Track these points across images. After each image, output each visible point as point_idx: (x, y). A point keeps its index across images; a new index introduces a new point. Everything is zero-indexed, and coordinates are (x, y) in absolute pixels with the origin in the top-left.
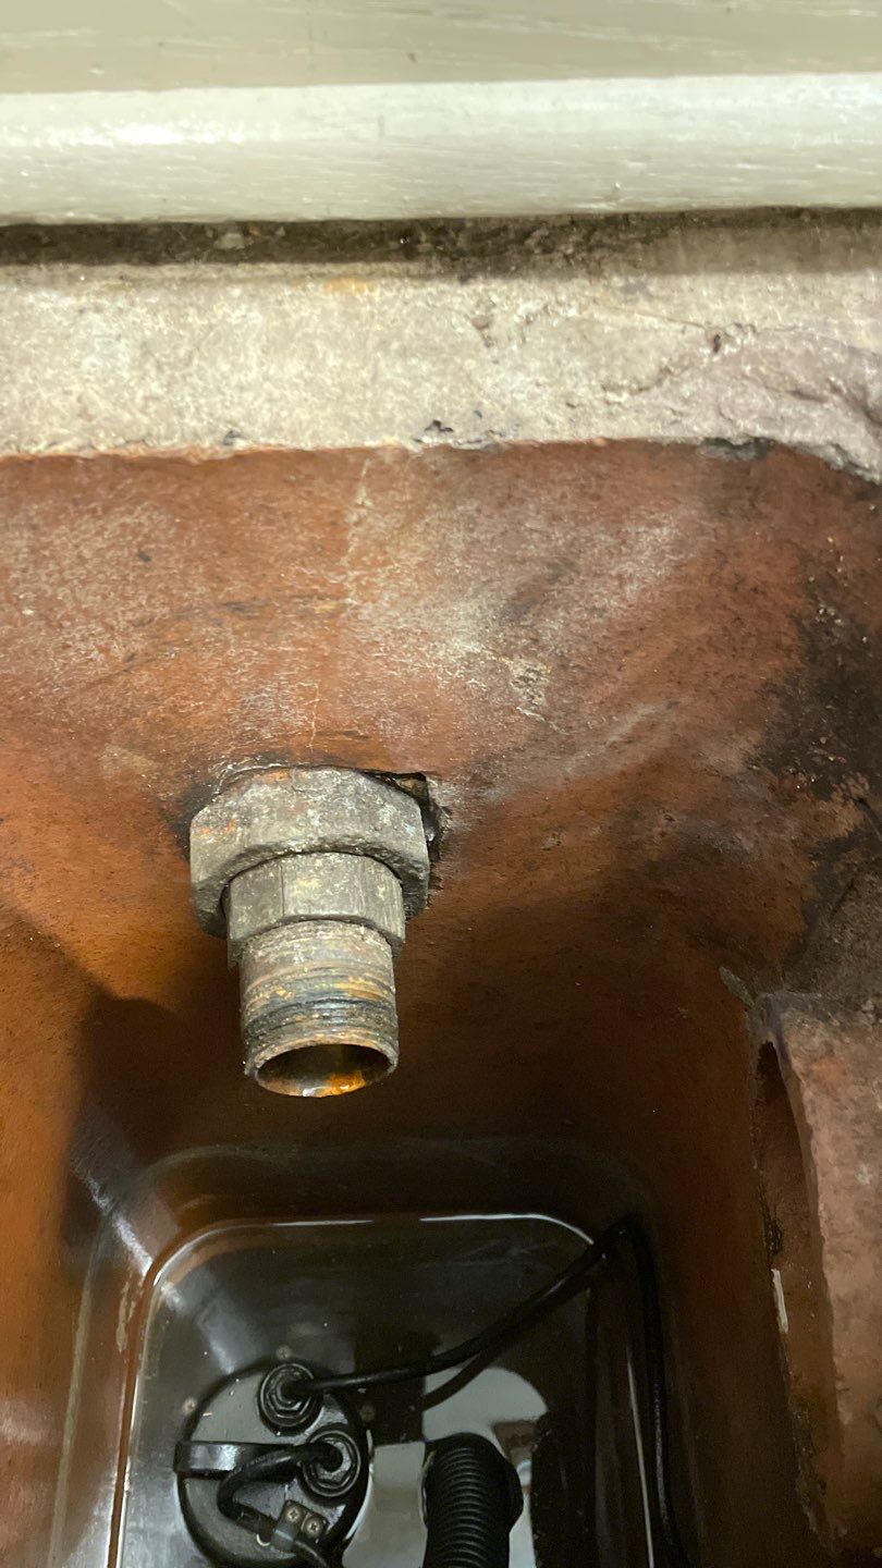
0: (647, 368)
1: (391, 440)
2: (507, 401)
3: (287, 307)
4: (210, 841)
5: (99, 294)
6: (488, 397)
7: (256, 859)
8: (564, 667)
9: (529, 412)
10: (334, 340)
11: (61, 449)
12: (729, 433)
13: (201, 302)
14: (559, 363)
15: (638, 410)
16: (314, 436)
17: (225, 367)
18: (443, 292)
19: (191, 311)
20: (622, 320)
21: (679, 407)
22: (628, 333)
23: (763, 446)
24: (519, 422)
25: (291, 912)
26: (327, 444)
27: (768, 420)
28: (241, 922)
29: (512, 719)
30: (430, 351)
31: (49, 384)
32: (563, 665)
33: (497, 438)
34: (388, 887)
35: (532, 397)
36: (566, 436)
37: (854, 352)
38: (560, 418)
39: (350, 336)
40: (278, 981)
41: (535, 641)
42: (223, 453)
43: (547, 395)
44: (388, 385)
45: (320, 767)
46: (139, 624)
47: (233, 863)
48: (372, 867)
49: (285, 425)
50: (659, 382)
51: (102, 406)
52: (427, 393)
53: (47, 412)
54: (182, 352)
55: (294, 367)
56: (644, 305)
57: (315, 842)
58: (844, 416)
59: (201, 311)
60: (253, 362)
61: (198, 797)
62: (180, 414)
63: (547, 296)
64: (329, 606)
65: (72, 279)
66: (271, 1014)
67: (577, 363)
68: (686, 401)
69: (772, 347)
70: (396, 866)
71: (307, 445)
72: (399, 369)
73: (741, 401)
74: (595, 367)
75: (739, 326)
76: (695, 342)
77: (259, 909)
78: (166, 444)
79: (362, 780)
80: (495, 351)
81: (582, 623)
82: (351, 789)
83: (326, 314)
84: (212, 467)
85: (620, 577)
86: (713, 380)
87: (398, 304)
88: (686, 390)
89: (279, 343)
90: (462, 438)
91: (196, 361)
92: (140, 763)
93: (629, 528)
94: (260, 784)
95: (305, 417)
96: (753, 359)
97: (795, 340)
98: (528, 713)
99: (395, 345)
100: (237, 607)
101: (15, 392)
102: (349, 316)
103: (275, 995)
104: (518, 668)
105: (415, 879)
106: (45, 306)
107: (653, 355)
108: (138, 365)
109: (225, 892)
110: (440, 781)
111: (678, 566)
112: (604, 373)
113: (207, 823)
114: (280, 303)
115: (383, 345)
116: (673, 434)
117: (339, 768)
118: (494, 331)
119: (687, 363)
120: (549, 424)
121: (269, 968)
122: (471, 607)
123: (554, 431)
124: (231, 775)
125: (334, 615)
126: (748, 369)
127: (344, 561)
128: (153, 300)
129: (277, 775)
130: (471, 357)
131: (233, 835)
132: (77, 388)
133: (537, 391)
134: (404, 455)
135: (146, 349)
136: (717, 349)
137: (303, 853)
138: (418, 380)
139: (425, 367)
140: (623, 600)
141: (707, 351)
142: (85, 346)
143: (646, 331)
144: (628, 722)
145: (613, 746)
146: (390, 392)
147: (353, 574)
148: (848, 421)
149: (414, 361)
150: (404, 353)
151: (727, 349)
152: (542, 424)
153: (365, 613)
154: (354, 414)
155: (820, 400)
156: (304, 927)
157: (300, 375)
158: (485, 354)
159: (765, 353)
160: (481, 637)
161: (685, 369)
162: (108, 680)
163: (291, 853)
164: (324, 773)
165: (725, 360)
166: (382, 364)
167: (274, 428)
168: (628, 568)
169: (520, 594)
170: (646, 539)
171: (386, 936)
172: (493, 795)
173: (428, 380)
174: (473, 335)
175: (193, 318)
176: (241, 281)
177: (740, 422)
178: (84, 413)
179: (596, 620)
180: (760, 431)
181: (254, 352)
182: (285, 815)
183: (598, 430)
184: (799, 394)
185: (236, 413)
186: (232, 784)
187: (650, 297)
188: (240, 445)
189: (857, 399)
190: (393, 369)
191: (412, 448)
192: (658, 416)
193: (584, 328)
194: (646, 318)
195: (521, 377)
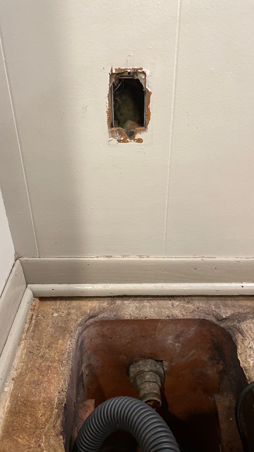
0: (191, 311)
1: (164, 318)
2: (176, 314)
4: (133, 370)
5: (131, 301)
6: (174, 313)
7: (140, 372)
8: (182, 345)
9: (178, 315)
10: (157, 307)
11: (128, 319)
12: (200, 318)
14: (181, 310)
15: (190, 315)
17: (145, 310)
18: (168, 301)
20: (187, 306)
21: (194, 315)
22: (188, 307)
23: (204, 320)
24: (177, 316)
25: (146, 380)
26: (156, 318)
27: (204, 317)
28: (139, 382)
29: (176, 352)
30: (167, 308)
31: (127, 311)
32: (182, 344)
33: (175, 318)
34: (158, 378)
35: (178, 314)
36: (182, 318)
37: (212, 311)
38: (181, 316)
39: (158, 306)
40: (145, 391)
41: (179, 341)
42: (145, 319)
43: (180, 313)
44: (163, 312)
45: (149, 359)
46: (130, 338)
47: (137, 373)
48: (156, 375)
50: (192, 312)
51: (132, 314)
52: (167, 313)
53: (126, 314)
54: (140, 308)
55: (152, 310)
56: (190, 304)
57: (149, 370)
58: (213, 317)
61: (131, 363)
62: (140, 315)
63: (179, 302)
64: (154, 336)
65: (128, 299)
66: (144, 395)
67: (183, 310)
69: (204, 309)
70: (159, 375)
71: (154, 319)
72: (164, 310)
73: (201, 315)
74: (185, 311)
75: (200, 307)
76: (195, 308)
77: (141, 380)
78: (139, 318)
79: (154, 361)
80: (174, 308)
81: (185, 339)
82: (153, 362)
83: (156, 304)
84: (144, 321)
85: (189, 333)
86: (198, 312)
87: (163, 303)
88: (195, 313)
89: (150, 307)
90: (171, 318)
91: (142, 309)
92: (125, 357)
93: (190, 328)
94: (141, 361)
95: (154, 315)
96: (202, 310)
97: (206, 309)
98: (178, 351)
99: (163, 308)
100: (143, 336)
101: (123, 312)
102: (158, 304)
103: (145, 393)
104: (177, 345)
105: (162, 377)
107: (191, 310)
108: (136, 309)
109: (135, 378)
110: (165, 361)
111: (196, 332)
112: (186, 311)
113: (132, 367)
114: (151, 303)
115: (162, 307)
116: (194, 318)
117: (152, 359)
118: (174, 306)
120: (180, 316)
121: (143, 389)
122: (171, 337)
124: (136, 360)
125: (154, 337)
127: (156, 331)
128: (137, 302)
129: (143, 360)
130: (171, 309)
131: (137, 369)
132: (129, 312)
134: (165, 319)
135: (136, 307)
136: (198, 309)
137: (147, 372)
138: (166, 311)
139: (167, 310)
140: (190, 336)
142: (130, 307)
143: (191, 307)
144: (191, 353)
145: (190, 357)
147: (157, 332)
150: (164, 308)
151: (199, 309)
152: (180, 317)
153: (158, 337)
154: (159, 315)
155: (210, 315)
156: (148, 383)
160: (172, 341)
161: (195, 311)
162: (124, 345)
163: (146, 372)
164: (149, 360)
167: (151, 317)
168: (190, 332)
169: (177, 335)
170: (192, 329)
171: (158, 385)
172: (173, 364)
174: (172, 307)
175: (141, 304)
176: (146, 300)
178: (130, 315)
179: (186, 339)
180: (203, 318)
181: (148, 308)
182: (144, 366)
183: (186, 317)
184: (207, 314)
185: (146, 315)
186: (137, 361)
187: (190, 303)
188: (147, 318)
189: (214, 315)
190: (163, 310)
191: (166, 319)
192: (192, 316)
193: (184, 306)
194: (190, 305)
195: (177, 311)
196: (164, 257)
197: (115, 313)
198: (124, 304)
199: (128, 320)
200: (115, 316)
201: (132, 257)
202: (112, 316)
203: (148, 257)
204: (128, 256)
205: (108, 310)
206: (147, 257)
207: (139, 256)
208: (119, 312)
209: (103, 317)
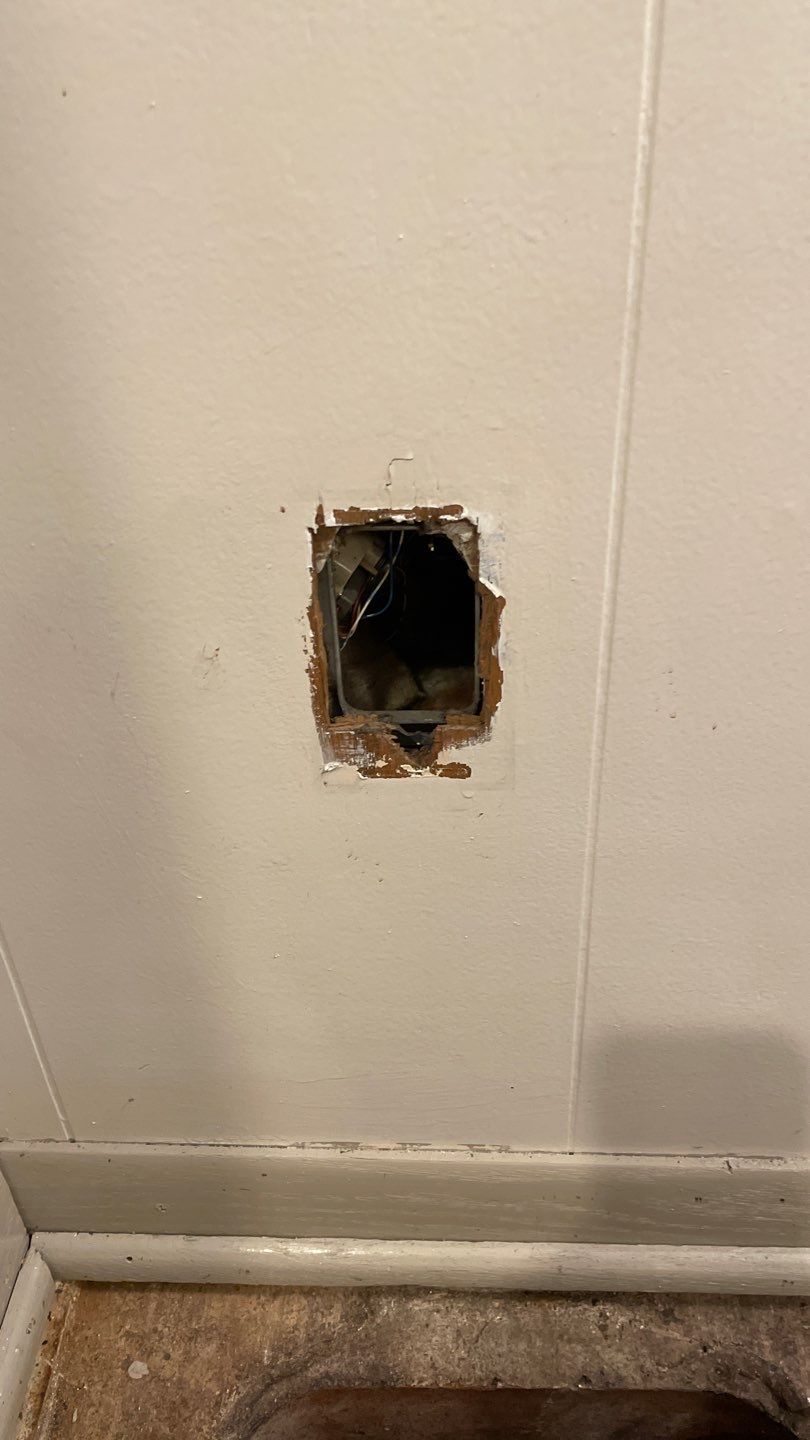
0: (676, 1359)
1: (566, 1385)
2: (615, 1367)
3: (518, 1315)
5: (438, 1301)
6: (607, 1364)
9: (624, 1373)
10: (539, 1334)
11: (424, 1384)
12: (713, 1389)
13: (482, 1309)
14: (637, 1349)
15: (672, 1375)
16: (532, 1381)
17: (493, 1345)
18: (585, 1309)
19: (478, 1313)
20: (664, 1332)
21: (691, 1376)
22: (667, 1340)
23: (728, 1398)
24: (620, 1378)
26: (537, 1386)
27: (730, 1387)
30: (581, 1341)
31: (419, 1350)
33: (611, 1386)
35: (626, 1366)
36: (642, 1387)
37: (764, 1362)
38: (638, 1378)
39: (546, 1332)
42: (491, 1388)
43: (632, 1365)
44: (563, 1356)
49: (519, 1376)
50: (682, 1362)
51: (441, 1363)
52: (580, 1360)
53: (418, 1365)
54: (474, 1336)
55: (522, 1346)
56: (673, 1326)
58: (764, 1389)
59: (482, 1314)
60: (505, 1343)
62: (474, 1368)
63: (630, 1315)
64: (527, 1432)
67: (645, 1351)
68: (694, 1372)
69: (730, 1353)
71: (528, 1386)
72: (567, 1348)
74: (652, 1353)
75: (715, 1342)
76: (695, 1346)
78: (468, 1383)
80: (609, 1342)
83: (535, 1321)
84: (486, 1392)
85: (666, 1427)
86: (704, 1363)
87: (566, 1316)
88: (693, 1367)
89: (516, 1333)
90: (596, 1385)
91: (480, 1340)
93: (671, 1413)
95: (527, 1372)
96: (722, 1357)
97: (739, 1351)
99: (566, 1337)
101: (404, 1353)
102: (546, 1321)
106: (417, 1308)
107: (678, 1352)
108: (455, 1341)
111: (693, 1425)
112: (656, 1357)
114: (516, 1313)
115: (561, 1337)
116: (688, 1388)
118: (608, 1332)
119: (693, 1355)
120: (634, 1380)
123: (635, 1384)
126: (719, 1361)
127: (538, 1418)
128: (461, 1305)
130: (598, 1344)
132: (430, 1353)
133: (628, 1363)
134: (570, 1393)
135: (459, 1333)
136: (705, 1350)
138: (576, 1354)
139: (579, 1348)
141: (701, 1351)
142: (433, 1331)
143: (676, 1340)
146: (563, 1360)
148: (764, 1391)
149: (574, 1345)
150: (569, 1341)
151: (710, 1351)
152: (630, 1380)
154: (548, 1371)
155: (751, 1379)
157: (525, 1350)
158: (605, 1343)
159: (726, 1355)
161: (692, 1357)
165: (711, 1355)
166: (560, 1345)
167: (514, 1377)
168: (671, 1424)
173: (580, 1354)
174: (600, 1334)
175: (480, 1319)
177: (718, 1385)
178: (433, 1366)
180: (726, 1390)
181: (505, 1338)
183: (655, 1384)
184: (742, 1376)
185: (498, 1368)
187: (676, 1320)
188: (500, 1385)
189: (767, 1383)
190: (565, 1349)
191: (573, 1389)
192: (682, 1380)
193: (647, 1334)
194: (675, 1333)
195: (620, 1356)
196: (568, 1149)
197: (372, 1357)
198: (409, 1317)
199: (425, 1389)
200: (374, 1368)
201: (438, 1148)
202: (361, 1370)
203: (506, 1151)
204: (421, 1145)
205: (346, 1347)
206: (500, 1151)
207: (468, 1145)
208: (389, 1351)
209: (327, 1375)
